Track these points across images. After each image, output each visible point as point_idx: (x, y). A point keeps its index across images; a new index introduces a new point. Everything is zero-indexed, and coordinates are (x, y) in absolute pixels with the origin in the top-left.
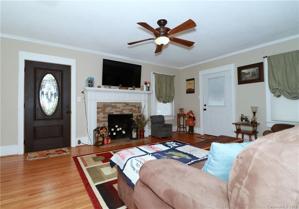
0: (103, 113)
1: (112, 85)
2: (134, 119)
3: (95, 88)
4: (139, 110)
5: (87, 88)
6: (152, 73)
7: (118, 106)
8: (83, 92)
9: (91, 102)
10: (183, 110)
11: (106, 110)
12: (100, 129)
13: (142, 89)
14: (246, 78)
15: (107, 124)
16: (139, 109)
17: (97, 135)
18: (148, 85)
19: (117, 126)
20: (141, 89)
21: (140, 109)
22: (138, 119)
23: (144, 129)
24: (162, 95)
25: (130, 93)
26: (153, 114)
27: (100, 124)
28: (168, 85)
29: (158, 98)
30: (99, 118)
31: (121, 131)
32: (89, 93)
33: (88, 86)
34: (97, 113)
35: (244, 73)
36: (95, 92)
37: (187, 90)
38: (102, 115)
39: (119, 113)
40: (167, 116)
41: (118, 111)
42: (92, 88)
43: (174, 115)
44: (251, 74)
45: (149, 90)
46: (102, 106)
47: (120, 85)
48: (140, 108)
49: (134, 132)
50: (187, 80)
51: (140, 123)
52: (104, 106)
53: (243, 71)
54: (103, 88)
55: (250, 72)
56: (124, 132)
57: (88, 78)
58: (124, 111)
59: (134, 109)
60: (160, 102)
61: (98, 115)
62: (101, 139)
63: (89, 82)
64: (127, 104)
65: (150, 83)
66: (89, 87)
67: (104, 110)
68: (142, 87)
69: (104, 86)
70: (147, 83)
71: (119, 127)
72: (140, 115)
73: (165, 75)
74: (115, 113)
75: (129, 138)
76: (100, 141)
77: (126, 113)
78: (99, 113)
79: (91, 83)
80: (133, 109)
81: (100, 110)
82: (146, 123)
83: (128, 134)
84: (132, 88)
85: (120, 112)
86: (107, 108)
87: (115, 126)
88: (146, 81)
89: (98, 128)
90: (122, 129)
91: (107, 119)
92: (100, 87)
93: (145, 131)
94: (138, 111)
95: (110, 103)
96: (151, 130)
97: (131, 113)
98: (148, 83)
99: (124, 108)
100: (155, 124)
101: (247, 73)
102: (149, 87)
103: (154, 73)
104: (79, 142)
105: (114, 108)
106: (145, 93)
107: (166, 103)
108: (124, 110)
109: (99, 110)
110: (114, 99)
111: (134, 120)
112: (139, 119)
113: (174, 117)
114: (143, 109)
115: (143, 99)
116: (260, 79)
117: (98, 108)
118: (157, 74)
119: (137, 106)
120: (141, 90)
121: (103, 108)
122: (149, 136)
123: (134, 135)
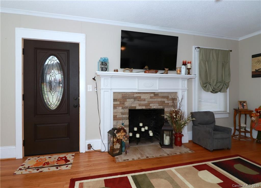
0: (122, 107)
1: (134, 68)
2: (166, 116)
3: (110, 72)
4: (174, 104)
5: (99, 73)
6: (194, 47)
7: (143, 97)
8: (94, 79)
9: (105, 92)
10: (245, 104)
11: (125, 103)
12: (116, 131)
13: (179, 72)
15: (127, 122)
16: (173, 102)
17: (112, 139)
18: (189, 66)
19: (141, 125)
20: (177, 71)
21: (175, 101)
22: (172, 117)
23: (182, 132)
24: (210, 80)
25: (160, 78)
26: (195, 109)
27: (117, 122)
28: (220, 65)
29: (205, 86)
30: (116, 114)
31: (147, 132)
32: (102, 80)
33: (100, 69)
34: (114, 107)
36: (111, 78)
37: (253, 72)
38: (120, 109)
39: (144, 108)
40: (219, 113)
41: (143, 105)
42: (106, 72)
43: (228, 111)
45: (189, 73)
46: (120, 97)
47: (146, 67)
48: (174, 99)
49: (166, 135)
50: (254, 56)
51: (175, 124)
52: (123, 97)
54: (122, 72)
56: (151, 134)
57: (101, 58)
58: (151, 105)
59: (166, 102)
60: (208, 90)
61: (115, 110)
62: (118, 146)
63: (102, 64)
64: (156, 95)
65: (190, 63)
66: (102, 71)
67: (124, 104)
68: (179, 69)
69: (123, 69)
70: (186, 63)
71: (143, 126)
72: (176, 111)
73: (216, 50)
74: (138, 108)
75: (158, 143)
76: (116, 148)
77: (155, 107)
78: (116, 107)
79: (104, 66)
80: (164, 101)
81: (118, 103)
82: (186, 123)
83: (158, 135)
84: (164, 71)
85: (145, 105)
86: (127, 100)
87: (139, 125)
88: (185, 61)
89: (114, 129)
90: (148, 128)
91: (127, 116)
92: (117, 71)
93: (183, 135)
94: (171, 104)
95: (131, 92)
96: (193, 133)
97: (161, 107)
98: (188, 63)
99: (151, 100)
100: (200, 125)
102: (190, 69)
103: (198, 48)
104: (90, 146)
105: (137, 100)
106: (183, 79)
107: (216, 92)
108: (152, 102)
109: (116, 103)
110: (137, 88)
111: (166, 119)
112: (175, 117)
113: (228, 114)
114: (180, 102)
115: (180, 87)
117: (115, 100)
118: (202, 48)
119: (170, 97)
120: (178, 74)
121: (122, 100)
122: (189, 141)
123: (167, 141)
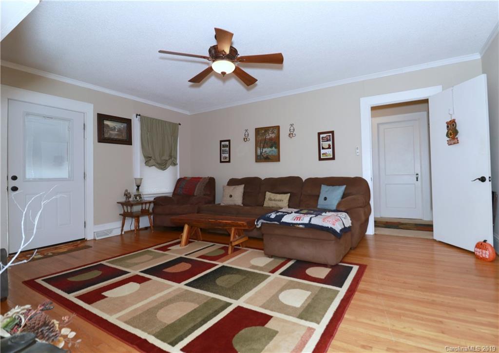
14: (110, 134)
35: (108, 126)
44: (116, 130)
53: (106, 122)
55: (115, 128)
101: (112, 128)
116: (128, 141)
